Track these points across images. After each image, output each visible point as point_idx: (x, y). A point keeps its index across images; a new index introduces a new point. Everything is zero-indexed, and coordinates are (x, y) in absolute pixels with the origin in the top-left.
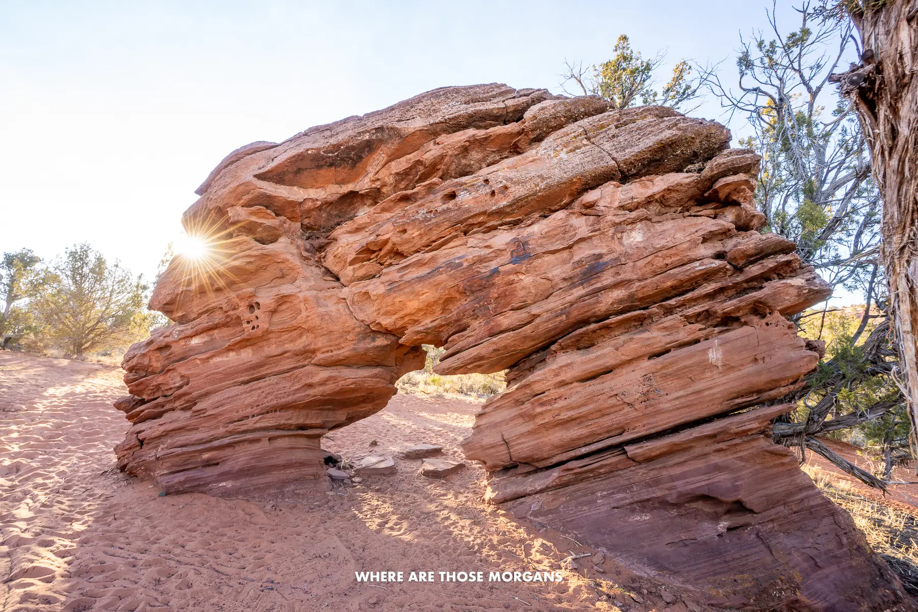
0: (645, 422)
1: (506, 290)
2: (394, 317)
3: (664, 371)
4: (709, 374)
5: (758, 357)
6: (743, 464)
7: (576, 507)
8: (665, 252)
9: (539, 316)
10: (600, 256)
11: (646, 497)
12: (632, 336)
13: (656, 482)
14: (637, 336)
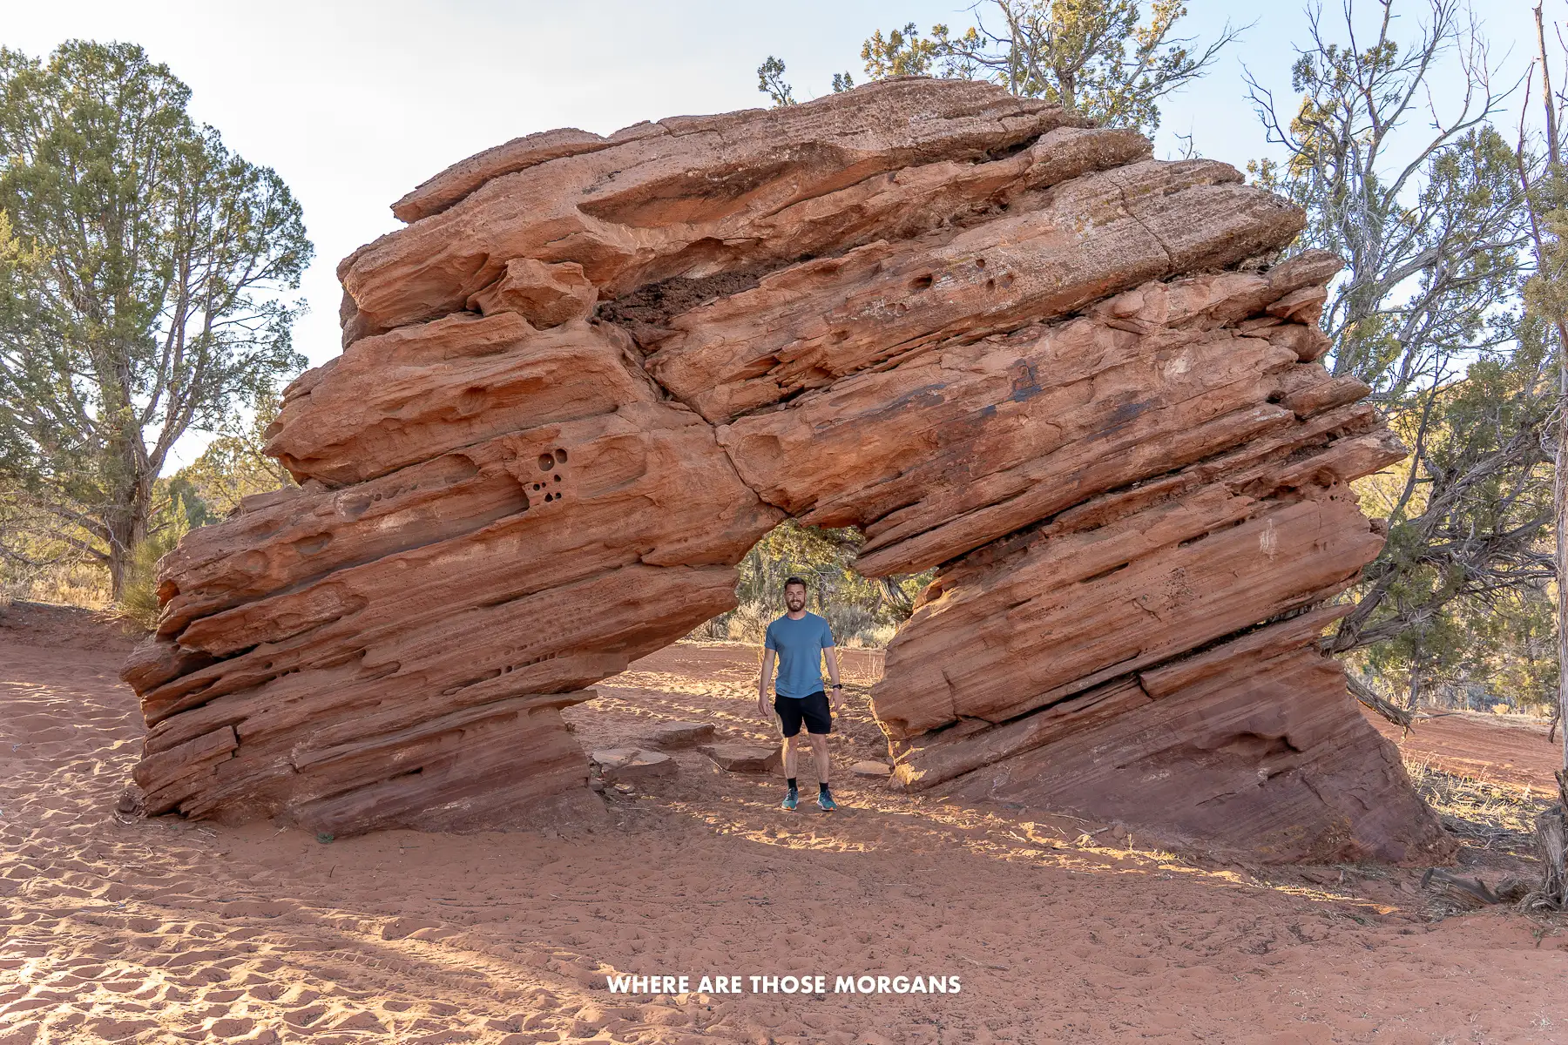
0: (1170, 638)
1: (999, 442)
2: (809, 480)
3: (1200, 564)
4: (1255, 567)
5: (1318, 543)
6: (1289, 688)
7: (1062, 774)
8: (1216, 392)
9: (1039, 481)
10: (1134, 394)
11: (1165, 746)
12: (1162, 513)
13: (1179, 723)
14: (1171, 514)
